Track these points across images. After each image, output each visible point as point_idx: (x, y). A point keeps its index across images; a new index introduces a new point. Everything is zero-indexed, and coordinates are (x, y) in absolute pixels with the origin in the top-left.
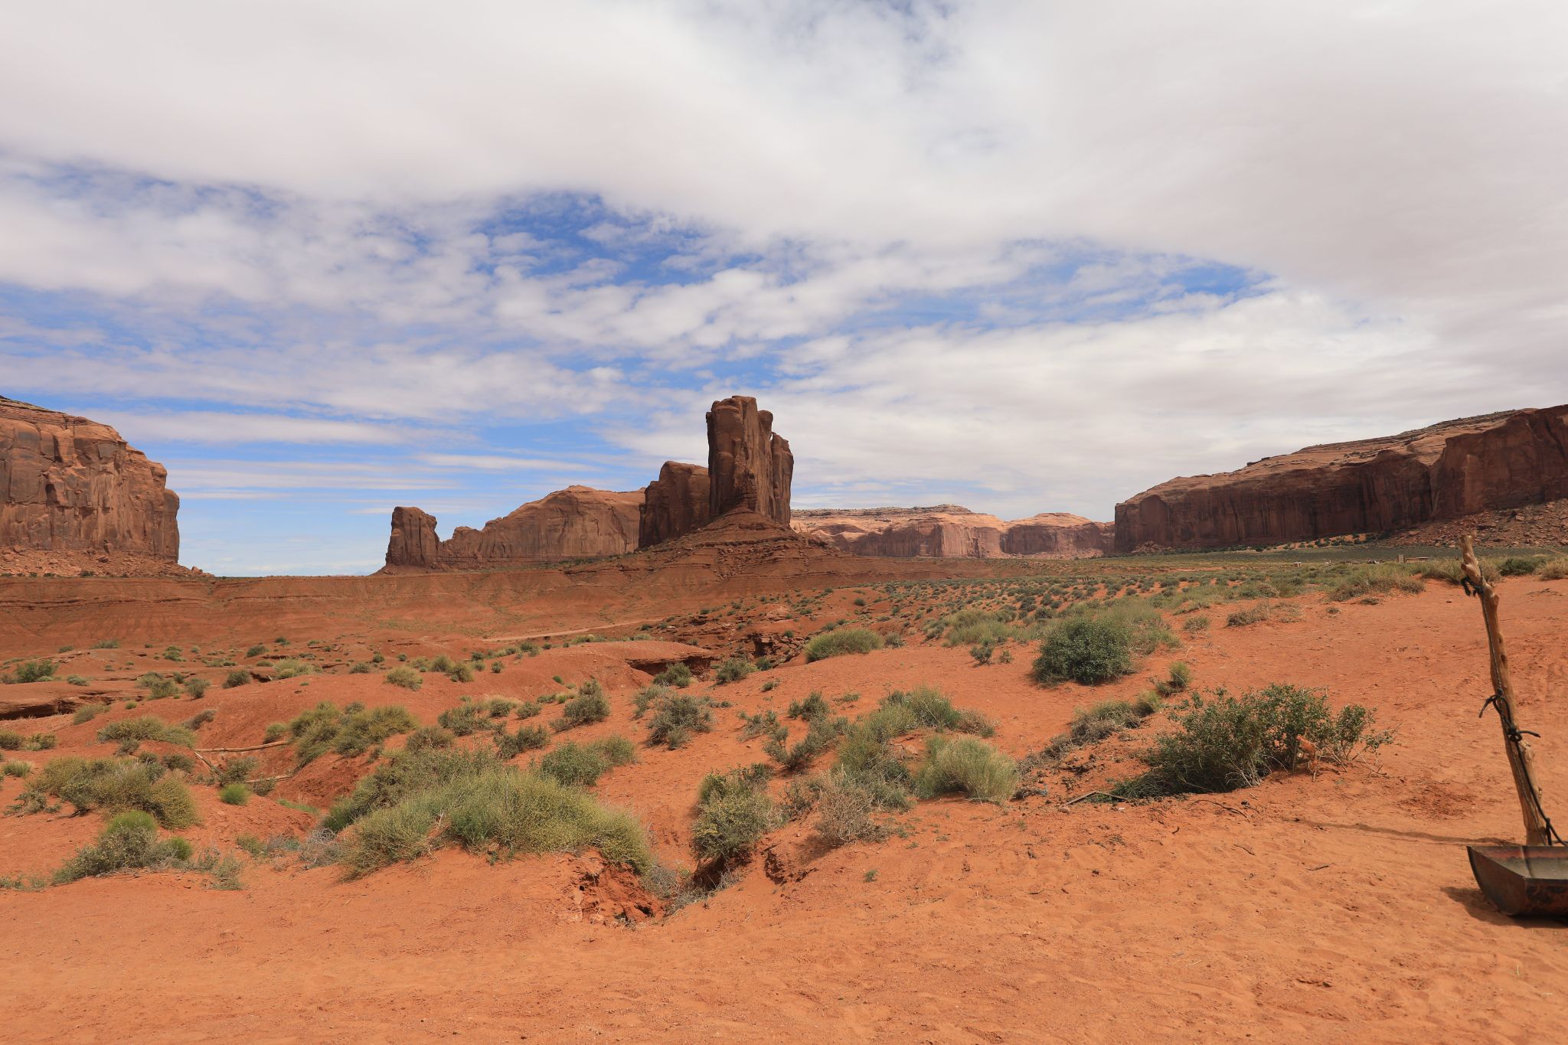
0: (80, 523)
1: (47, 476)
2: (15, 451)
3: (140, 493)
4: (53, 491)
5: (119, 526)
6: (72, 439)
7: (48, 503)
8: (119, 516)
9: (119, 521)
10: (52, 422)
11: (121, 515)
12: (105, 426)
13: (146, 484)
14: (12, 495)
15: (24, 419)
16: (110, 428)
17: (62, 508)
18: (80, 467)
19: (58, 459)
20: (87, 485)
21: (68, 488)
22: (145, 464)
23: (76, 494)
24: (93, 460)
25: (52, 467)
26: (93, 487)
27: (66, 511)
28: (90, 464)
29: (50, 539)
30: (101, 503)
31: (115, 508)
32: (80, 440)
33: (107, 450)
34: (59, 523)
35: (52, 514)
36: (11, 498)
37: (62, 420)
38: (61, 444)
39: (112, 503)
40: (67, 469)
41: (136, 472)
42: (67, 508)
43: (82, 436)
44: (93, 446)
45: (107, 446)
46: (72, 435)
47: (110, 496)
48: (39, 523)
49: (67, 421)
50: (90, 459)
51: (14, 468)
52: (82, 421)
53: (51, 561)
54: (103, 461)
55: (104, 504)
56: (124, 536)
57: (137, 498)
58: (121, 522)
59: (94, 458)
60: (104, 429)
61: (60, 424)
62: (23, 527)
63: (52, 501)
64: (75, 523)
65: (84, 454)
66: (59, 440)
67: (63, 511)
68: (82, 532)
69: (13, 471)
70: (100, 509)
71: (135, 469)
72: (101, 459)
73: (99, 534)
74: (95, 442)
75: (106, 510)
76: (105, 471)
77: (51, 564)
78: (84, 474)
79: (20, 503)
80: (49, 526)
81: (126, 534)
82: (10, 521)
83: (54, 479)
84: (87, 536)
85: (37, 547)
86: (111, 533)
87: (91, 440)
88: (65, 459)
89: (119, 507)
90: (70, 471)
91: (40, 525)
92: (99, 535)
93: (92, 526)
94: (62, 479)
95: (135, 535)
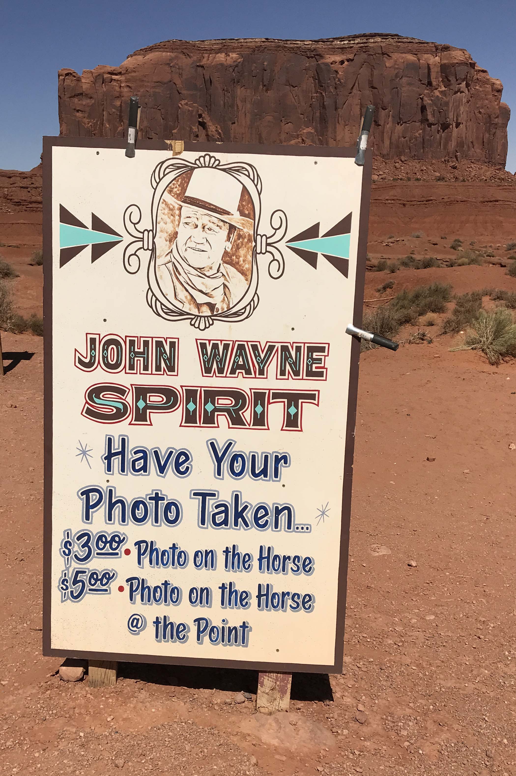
0: (441, 137)
1: (422, 99)
2: (404, 80)
3: (482, 108)
4: (425, 111)
5: (466, 137)
6: (439, 65)
7: (422, 122)
8: (466, 129)
9: (466, 133)
10: (426, 52)
11: (468, 129)
12: (461, 50)
13: (487, 99)
14: (401, 116)
15: (410, 52)
16: (465, 52)
17: (430, 125)
18: (443, 89)
19: (430, 84)
20: (447, 104)
21: (435, 108)
22: (487, 82)
23: (440, 112)
24: (452, 82)
25: (426, 91)
26: (451, 105)
27: (432, 126)
28: (449, 85)
29: (422, 151)
30: (455, 119)
31: (464, 123)
32: (445, 64)
33: (462, 71)
34: (428, 138)
35: (424, 130)
36: (400, 119)
37: (434, 49)
38: (432, 70)
39: (463, 118)
40: (435, 91)
41: (481, 89)
42: (434, 125)
43: (446, 61)
44: (453, 69)
45: (462, 67)
46: (440, 61)
47: (461, 112)
48: (416, 138)
49: (437, 49)
50: (450, 81)
51: (403, 94)
52: (446, 48)
53: (422, 168)
54: (458, 82)
55: (457, 120)
56: (469, 147)
57: (480, 112)
58: (467, 135)
59: (452, 79)
60: (461, 53)
61: (432, 53)
62: (407, 141)
63: (424, 120)
64: (438, 136)
65: (446, 77)
66: (431, 67)
67: (431, 127)
68: (442, 144)
69: (402, 96)
70: (454, 125)
71: (480, 87)
72: (457, 80)
73: (453, 145)
74: (453, 65)
75: (458, 125)
76: (459, 91)
77: (422, 170)
78: (445, 95)
79: (405, 122)
80: (422, 140)
81: (471, 145)
82: (399, 137)
83: (427, 101)
84: (445, 148)
85: (414, 157)
86: (460, 144)
87: (451, 64)
88: (434, 83)
89: (467, 121)
90: (437, 93)
91: (416, 140)
92: (453, 147)
93: (448, 139)
94: (431, 100)
95: (476, 145)
